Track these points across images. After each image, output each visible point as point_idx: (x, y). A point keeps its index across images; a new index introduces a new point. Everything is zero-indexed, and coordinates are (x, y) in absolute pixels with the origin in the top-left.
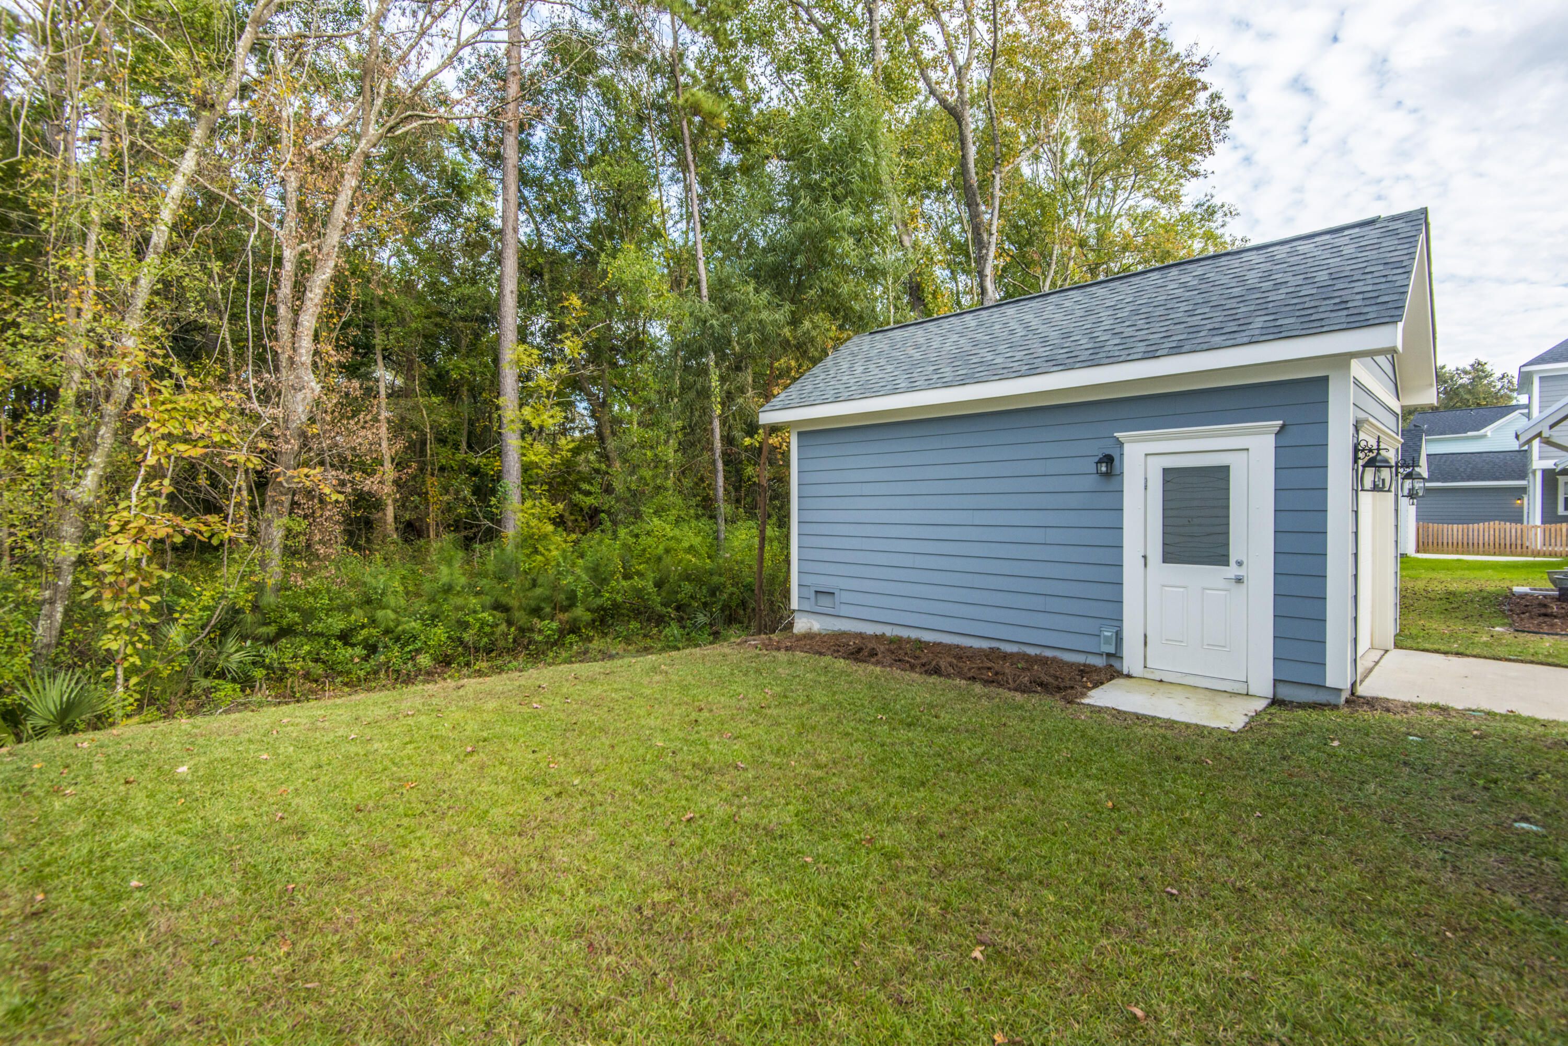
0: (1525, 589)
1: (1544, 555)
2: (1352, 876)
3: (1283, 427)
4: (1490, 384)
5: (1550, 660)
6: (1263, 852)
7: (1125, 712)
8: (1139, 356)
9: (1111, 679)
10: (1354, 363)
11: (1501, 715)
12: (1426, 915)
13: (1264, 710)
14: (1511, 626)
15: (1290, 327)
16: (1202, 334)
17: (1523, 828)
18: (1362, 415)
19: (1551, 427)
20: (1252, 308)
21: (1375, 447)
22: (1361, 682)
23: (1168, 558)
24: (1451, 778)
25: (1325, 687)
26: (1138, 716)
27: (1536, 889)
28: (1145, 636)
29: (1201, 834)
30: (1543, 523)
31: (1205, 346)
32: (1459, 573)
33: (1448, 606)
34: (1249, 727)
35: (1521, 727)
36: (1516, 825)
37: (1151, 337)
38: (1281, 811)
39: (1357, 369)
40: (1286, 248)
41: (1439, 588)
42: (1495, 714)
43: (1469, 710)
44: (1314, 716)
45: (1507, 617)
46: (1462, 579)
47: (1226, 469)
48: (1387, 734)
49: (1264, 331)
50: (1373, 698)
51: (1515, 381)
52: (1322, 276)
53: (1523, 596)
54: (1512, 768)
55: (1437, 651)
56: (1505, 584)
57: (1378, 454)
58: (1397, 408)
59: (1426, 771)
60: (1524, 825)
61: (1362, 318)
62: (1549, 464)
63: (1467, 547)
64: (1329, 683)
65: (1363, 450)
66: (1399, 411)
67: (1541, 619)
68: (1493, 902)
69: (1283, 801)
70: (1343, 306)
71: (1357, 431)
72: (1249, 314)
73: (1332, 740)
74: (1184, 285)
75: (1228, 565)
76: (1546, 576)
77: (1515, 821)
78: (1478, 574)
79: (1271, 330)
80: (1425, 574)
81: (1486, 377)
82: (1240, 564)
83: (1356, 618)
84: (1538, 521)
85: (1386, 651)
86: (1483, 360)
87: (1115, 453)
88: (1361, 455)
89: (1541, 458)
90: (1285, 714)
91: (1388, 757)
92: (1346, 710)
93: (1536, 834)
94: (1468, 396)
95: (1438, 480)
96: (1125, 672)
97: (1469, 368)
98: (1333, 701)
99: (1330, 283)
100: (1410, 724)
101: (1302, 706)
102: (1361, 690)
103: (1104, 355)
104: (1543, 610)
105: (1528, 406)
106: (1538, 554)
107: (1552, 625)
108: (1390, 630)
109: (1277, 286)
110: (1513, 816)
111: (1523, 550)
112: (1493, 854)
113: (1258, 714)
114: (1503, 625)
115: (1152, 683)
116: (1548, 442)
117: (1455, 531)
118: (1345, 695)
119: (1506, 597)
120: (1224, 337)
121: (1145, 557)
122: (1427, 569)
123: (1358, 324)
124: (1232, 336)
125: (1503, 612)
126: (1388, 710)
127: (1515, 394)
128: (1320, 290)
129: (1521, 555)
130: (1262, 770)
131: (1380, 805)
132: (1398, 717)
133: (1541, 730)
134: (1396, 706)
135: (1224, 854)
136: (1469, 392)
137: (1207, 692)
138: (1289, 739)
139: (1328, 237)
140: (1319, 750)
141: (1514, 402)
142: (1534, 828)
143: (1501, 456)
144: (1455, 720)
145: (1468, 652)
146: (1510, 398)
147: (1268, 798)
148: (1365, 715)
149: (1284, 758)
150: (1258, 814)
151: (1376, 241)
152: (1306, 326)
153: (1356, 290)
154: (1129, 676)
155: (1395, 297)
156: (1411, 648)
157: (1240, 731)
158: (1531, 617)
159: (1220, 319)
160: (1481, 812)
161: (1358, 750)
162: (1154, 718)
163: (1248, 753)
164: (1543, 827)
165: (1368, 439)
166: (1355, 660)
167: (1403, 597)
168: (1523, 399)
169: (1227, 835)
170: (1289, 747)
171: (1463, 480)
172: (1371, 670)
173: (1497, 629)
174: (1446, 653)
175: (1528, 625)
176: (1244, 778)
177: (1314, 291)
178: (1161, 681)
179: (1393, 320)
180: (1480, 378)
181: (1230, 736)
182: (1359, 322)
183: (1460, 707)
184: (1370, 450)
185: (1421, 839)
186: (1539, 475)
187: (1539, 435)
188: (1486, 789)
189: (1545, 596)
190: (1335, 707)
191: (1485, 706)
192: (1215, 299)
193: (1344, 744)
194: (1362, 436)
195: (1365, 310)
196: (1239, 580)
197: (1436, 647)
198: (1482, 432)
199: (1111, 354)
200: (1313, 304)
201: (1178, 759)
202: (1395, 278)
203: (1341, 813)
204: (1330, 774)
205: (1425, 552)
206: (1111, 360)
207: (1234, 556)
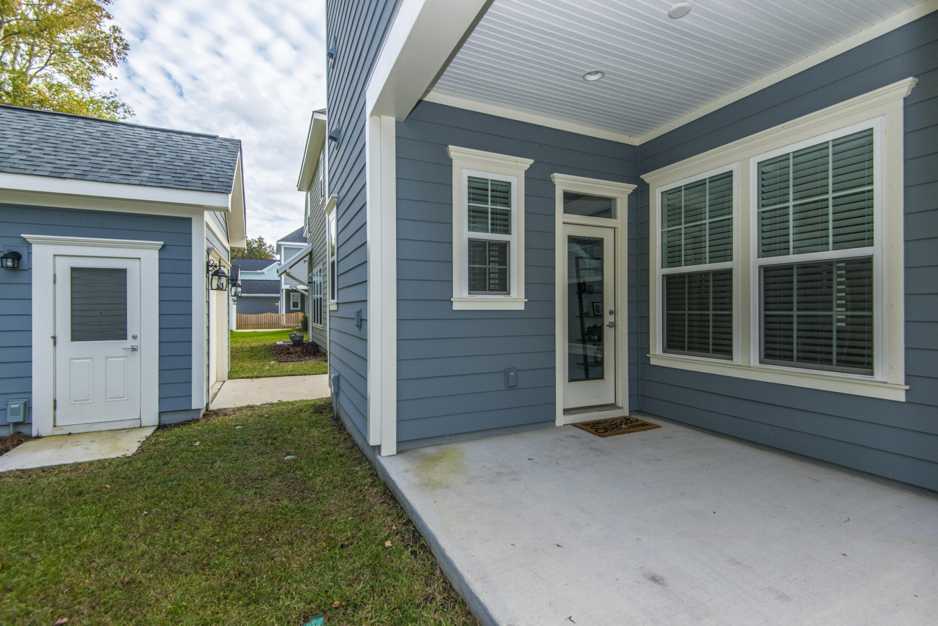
0: (281, 343)
1: (286, 328)
2: (207, 530)
3: (164, 246)
4: (265, 249)
5: (292, 373)
6: (148, 542)
7: (30, 470)
8: (46, 174)
9: (18, 445)
10: (206, 212)
11: (276, 404)
12: (249, 533)
13: (152, 434)
14: (277, 360)
15: (167, 181)
16: (103, 170)
17: (288, 459)
18: (211, 246)
19: (290, 268)
20: (142, 163)
21: (218, 265)
22: (212, 401)
23: (76, 336)
24: (257, 443)
25: (191, 410)
26: (43, 469)
27: (295, 489)
28: (55, 401)
29: (96, 552)
30: (286, 313)
31: (106, 179)
32: (255, 338)
33: (252, 354)
34: (141, 450)
35: (284, 407)
36: (285, 458)
37: (58, 162)
38: (162, 503)
39: (208, 217)
40: (165, 134)
41: (247, 346)
42: (274, 404)
43: (263, 404)
44: (185, 429)
45: (275, 356)
46: (256, 341)
47: (124, 271)
48: (225, 429)
49: (150, 180)
50: (218, 410)
51: (275, 249)
52: (187, 157)
53: (280, 346)
54: (282, 429)
55: (248, 378)
56: (274, 341)
57: (220, 269)
58: (228, 246)
59: (245, 444)
60: (288, 457)
61: (210, 187)
62: (288, 287)
63: (258, 326)
64: (194, 407)
65: (212, 266)
66: (229, 250)
67: (287, 355)
68: (278, 507)
69: (163, 495)
70: (199, 177)
71: (208, 255)
72: (139, 167)
73: (195, 442)
74: (89, 134)
75: (126, 339)
76: (288, 336)
77: (285, 456)
78: (263, 338)
79: (155, 180)
80: (241, 340)
81: (264, 245)
82: (135, 337)
83: (208, 365)
84: (284, 313)
85: (224, 382)
86: (263, 238)
87: (22, 251)
88: (211, 269)
89: (285, 284)
90: (167, 433)
91: (226, 443)
92: (204, 421)
93: (293, 460)
94: (256, 253)
95: (245, 293)
96: (34, 434)
97: (257, 240)
98: (196, 417)
99: (192, 162)
100: (237, 420)
101: (177, 425)
102: (212, 407)
103: (8, 165)
104: (288, 351)
105: (280, 261)
106: (283, 327)
107: (292, 357)
108: (226, 369)
109: (159, 155)
110: (284, 454)
111: (279, 326)
112: (277, 479)
113: (147, 438)
114: (274, 360)
115: (61, 438)
116: (288, 275)
117: (253, 318)
118: (203, 412)
119: (274, 347)
120: (121, 177)
121: (54, 338)
122: (241, 337)
123: (208, 190)
124: (127, 177)
125: (273, 354)
126: (226, 415)
127: (275, 255)
128: (186, 165)
129: (279, 328)
130: (149, 478)
131: (223, 474)
132: (231, 417)
133: (291, 406)
134: (230, 412)
135: (116, 559)
136: (257, 251)
137: (109, 433)
138: (169, 449)
139: (190, 137)
140: (188, 451)
141: (274, 259)
142: (292, 457)
143: (270, 282)
144: (257, 412)
145: (261, 375)
146: (273, 256)
147: (153, 497)
148: (215, 420)
149: (165, 464)
150: (145, 512)
151: (216, 148)
152: (178, 183)
153: (206, 171)
154: (38, 437)
155: (227, 180)
156: (236, 378)
157: (134, 455)
158: (284, 355)
159: (118, 164)
160: (271, 458)
161: (210, 444)
162: (60, 466)
163: (140, 469)
164: (295, 455)
165: (214, 260)
166: (208, 390)
167: (231, 352)
168: (278, 257)
169: (120, 541)
170: (168, 455)
171: (256, 293)
172: (216, 394)
173: (272, 362)
174: (251, 378)
175: (284, 359)
176: (136, 489)
177: (183, 165)
178: (70, 434)
179: (227, 192)
180: (262, 245)
181: (127, 460)
182: (207, 188)
183: (259, 404)
184: (216, 266)
185: (244, 485)
186: (284, 291)
187: (285, 271)
188: (272, 444)
189: (288, 345)
190: (198, 420)
191: (270, 401)
192: (114, 148)
193: (203, 442)
194: (211, 258)
195: (212, 183)
196: (134, 349)
197: (247, 375)
198: (263, 271)
199: (15, 166)
200: (181, 171)
201: (80, 494)
202: (226, 170)
203: (201, 488)
204: (194, 464)
205: (240, 329)
206: (16, 170)
207: (130, 332)
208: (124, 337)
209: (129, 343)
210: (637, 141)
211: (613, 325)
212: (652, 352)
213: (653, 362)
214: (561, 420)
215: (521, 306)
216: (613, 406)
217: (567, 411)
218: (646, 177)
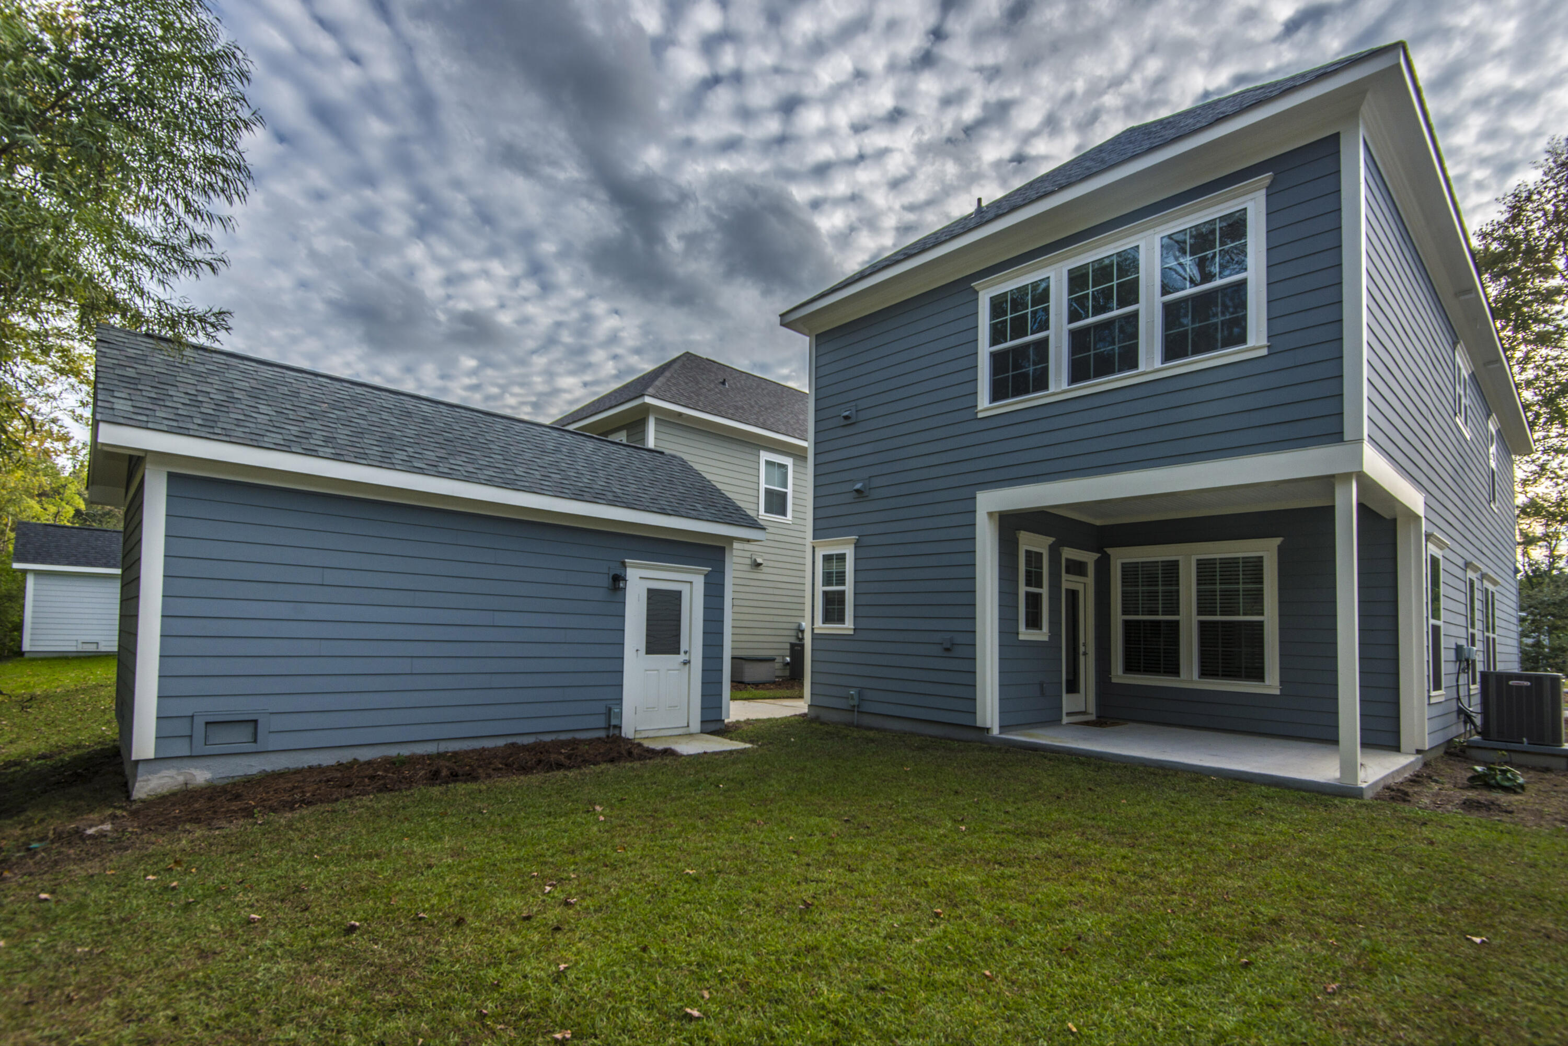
3: (709, 572)
15: (720, 516)
23: (648, 650)
25: (720, 720)
28: (636, 708)
47: (679, 591)
64: (722, 718)
75: (679, 653)
82: (685, 652)
96: (624, 737)
98: (722, 727)
121: (637, 651)
128: (700, 494)
153: (720, 501)
178: (647, 738)
196: (685, 663)
200: (710, 503)
207: (683, 649)
208: (677, 652)
209: (682, 657)
210: (1098, 522)
211: (1085, 654)
212: (1113, 673)
213: (1114, 680)
214: (1065, 720)
215: (1046, 639)
216: (1084, 713)
217: (1068, 714)
218: (1110, 551)
